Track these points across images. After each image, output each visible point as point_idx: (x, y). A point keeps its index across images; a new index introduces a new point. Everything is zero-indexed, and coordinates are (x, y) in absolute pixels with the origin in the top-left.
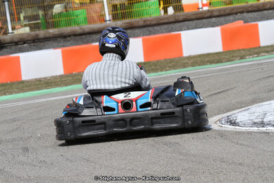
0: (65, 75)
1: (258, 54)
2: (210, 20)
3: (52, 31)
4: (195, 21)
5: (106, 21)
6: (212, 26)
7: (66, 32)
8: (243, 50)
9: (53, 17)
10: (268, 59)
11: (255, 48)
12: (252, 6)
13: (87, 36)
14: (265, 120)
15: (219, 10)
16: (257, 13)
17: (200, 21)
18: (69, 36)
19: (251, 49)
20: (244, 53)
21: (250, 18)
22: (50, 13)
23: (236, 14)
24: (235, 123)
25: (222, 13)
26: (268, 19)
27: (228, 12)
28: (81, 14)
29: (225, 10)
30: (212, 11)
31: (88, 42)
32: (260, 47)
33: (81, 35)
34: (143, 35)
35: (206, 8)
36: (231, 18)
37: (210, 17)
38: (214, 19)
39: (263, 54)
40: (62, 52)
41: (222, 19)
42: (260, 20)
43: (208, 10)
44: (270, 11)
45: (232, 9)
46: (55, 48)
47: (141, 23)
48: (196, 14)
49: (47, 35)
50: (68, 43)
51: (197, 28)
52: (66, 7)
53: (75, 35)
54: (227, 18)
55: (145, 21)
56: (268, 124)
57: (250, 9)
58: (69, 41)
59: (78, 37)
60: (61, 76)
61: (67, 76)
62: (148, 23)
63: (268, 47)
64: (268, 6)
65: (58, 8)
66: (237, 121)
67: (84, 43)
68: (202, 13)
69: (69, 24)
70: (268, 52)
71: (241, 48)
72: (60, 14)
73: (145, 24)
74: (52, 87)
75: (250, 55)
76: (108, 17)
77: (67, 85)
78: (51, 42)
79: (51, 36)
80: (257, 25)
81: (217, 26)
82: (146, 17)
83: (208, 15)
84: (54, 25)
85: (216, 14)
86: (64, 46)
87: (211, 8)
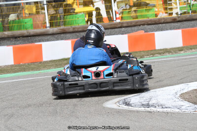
0: (15, 64)
1: (153, 55)
2: (120, 29)
3: (7, 33)
4: (110, 30)
5: (46, 27)
6: (122, 34)
7: (17, 34)
8: (143, 51)
9: (8, 23)
10: (159, 59)
11: (152, 51)
12: (151, 20)
13: (32, 37)
14: (150, 103)
15: (127, 23)
16: (154, 26)
17: (113, 30)
18: (19, 37)
19: (148, 51)
20: (143, 54)
21: (149, 29)
22: (6, 20)
23: (140, 25)
24: (129, 104)
25: (129, 25)
26: (162, 30)
27: (133, 24)
28: (29, 22)
29: (131, 22)
30: (122, 23)
31: (32, 42)
32: (155, 50)
33: (27, 36)
34: (72, 39)
35: (118, 21)
36: (136, 28)
37: (121, 27)
38: (123, 29)
39: (157, 55)
40: (13, 48)
41: (129, 29)
42: (156, 31)
43: (120, 22)
44: (164, 25)
45: (137, 22)
46: (8, 45)
47: (71, 30)
48: (111, 25)
49: (3, 36)
50: (18, 43)
51: (111, 35)
52: (18, 16)
53: (23, 37)
54: (133, 28)
55: (74, 28)
56: (152, 106)
57: (150, 22)
58: (18, 41)
59: (25, 38)
60: (12, 66)
61: (16, 66)
62: (77, 30)
63: (161, 50)
64: (163, 21)
65: (12, 17)
66: (130, 103)
67: (30, 43)
68: (115, 24)
69: (20, 28)
70: (160, 54)
71: (141, 50)
72: (14, 21)
73: (74, 30)
74: (4, 74)
75: (148, 55)
76: (48, 25)
77: (15, 72)
78: (5, 41)
79: (6, 36)
80: (154, 34)
81: (126, 34)
82: (75, 25)
83: (119, 26)
84: (9, 29)
85: (125, 25)
86: (15, 44)
87: (122, 21)
